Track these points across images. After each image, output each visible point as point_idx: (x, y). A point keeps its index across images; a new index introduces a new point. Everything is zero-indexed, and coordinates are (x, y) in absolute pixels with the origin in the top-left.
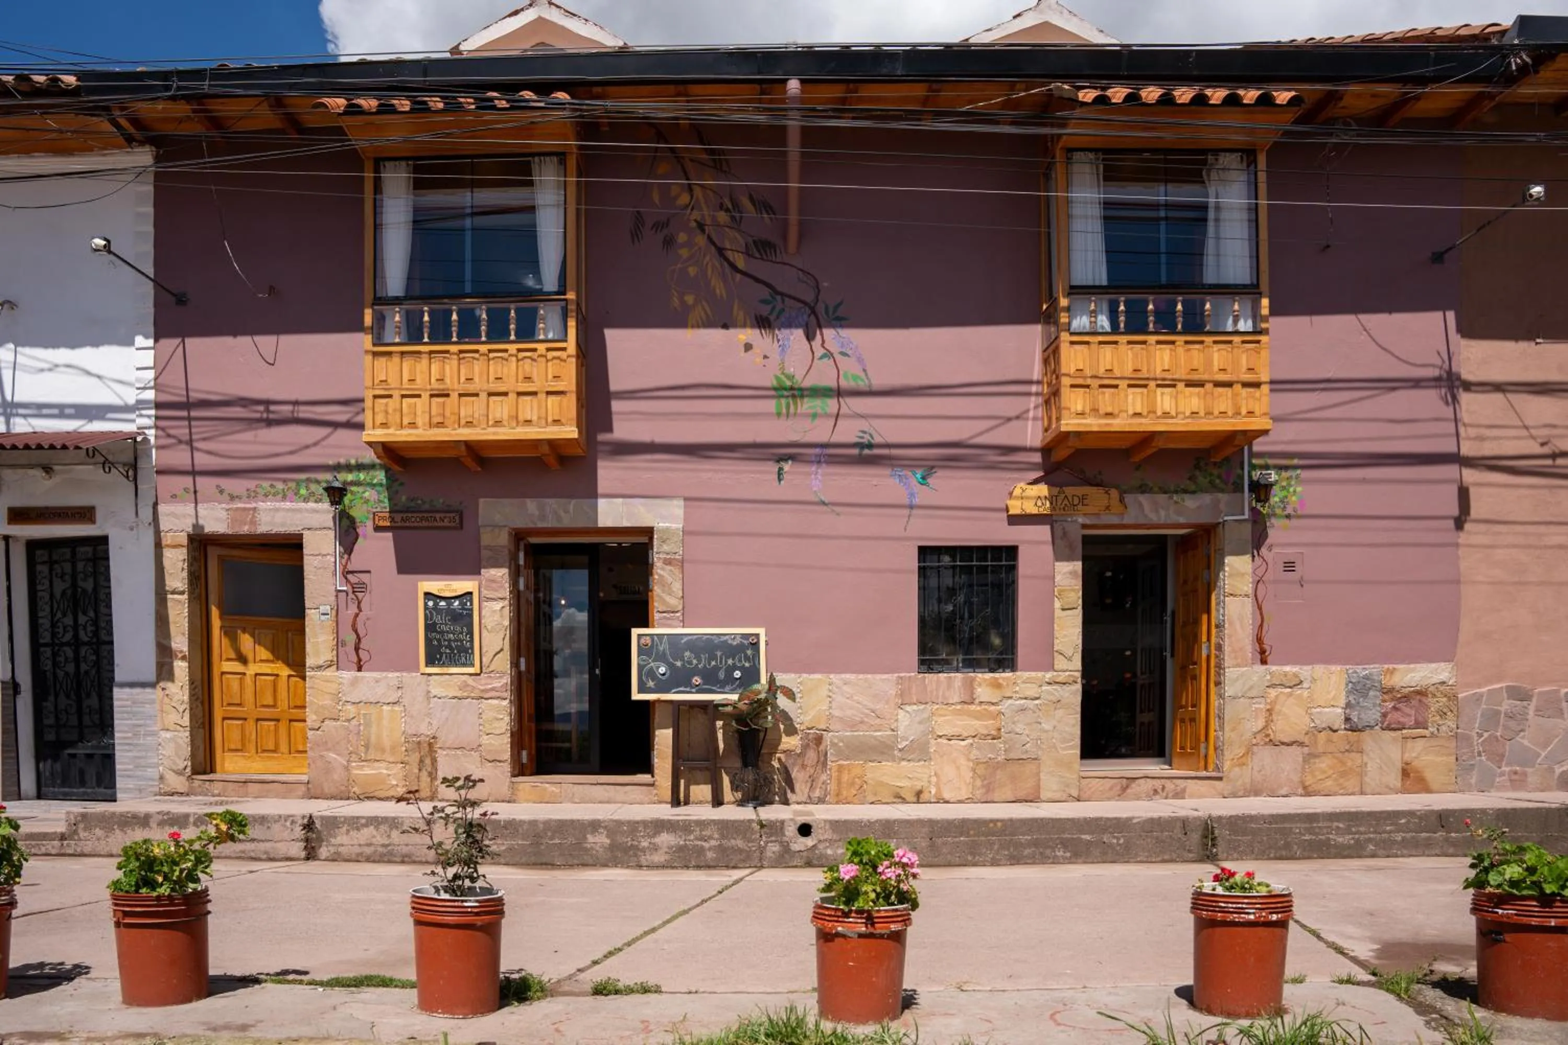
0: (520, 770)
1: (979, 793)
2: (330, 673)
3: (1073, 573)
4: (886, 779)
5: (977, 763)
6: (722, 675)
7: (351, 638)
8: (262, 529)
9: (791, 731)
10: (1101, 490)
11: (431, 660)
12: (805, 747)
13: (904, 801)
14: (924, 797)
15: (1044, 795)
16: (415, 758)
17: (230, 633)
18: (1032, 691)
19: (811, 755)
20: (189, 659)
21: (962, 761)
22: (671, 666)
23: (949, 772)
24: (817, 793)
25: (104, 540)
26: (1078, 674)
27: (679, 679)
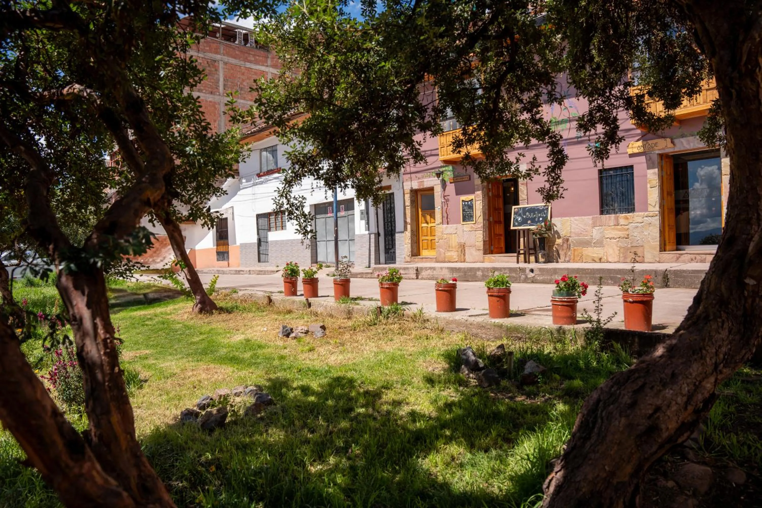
0: (485, 253)
1: (622, 259)
2: (441, 226)
3: (654, 173)
4: (590, 254)
5: (621, 247)
6: (537, 219)
7: (445, 215)
8: (425, 186)
9: (559, 237)
10: (663, 140)
11: (464, 220)
12: (563, 243)
13: (595, 262)
14: (603, 260)
15: (646, 260)
16: (460, 250)
17: (424, 216)
18: (640, 220)
19: (565, 245)
20: (411, 224)
21: (615, 247)
22: (523, 218)
23: (611, 251)
24: (567, 259)
25: (393, 194)
26: (657, 213)
27: (524, 222)
